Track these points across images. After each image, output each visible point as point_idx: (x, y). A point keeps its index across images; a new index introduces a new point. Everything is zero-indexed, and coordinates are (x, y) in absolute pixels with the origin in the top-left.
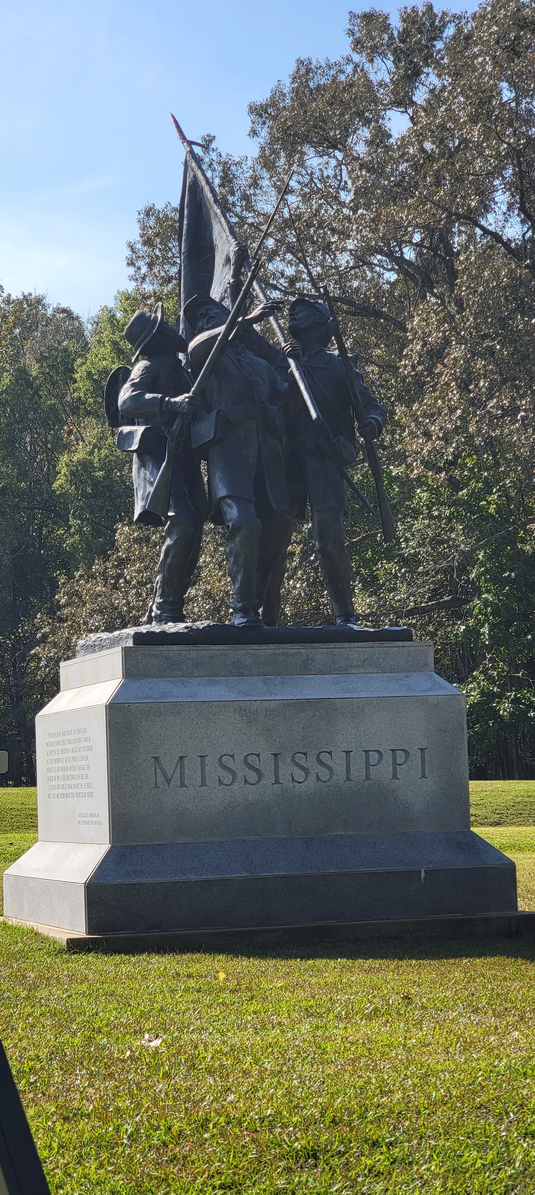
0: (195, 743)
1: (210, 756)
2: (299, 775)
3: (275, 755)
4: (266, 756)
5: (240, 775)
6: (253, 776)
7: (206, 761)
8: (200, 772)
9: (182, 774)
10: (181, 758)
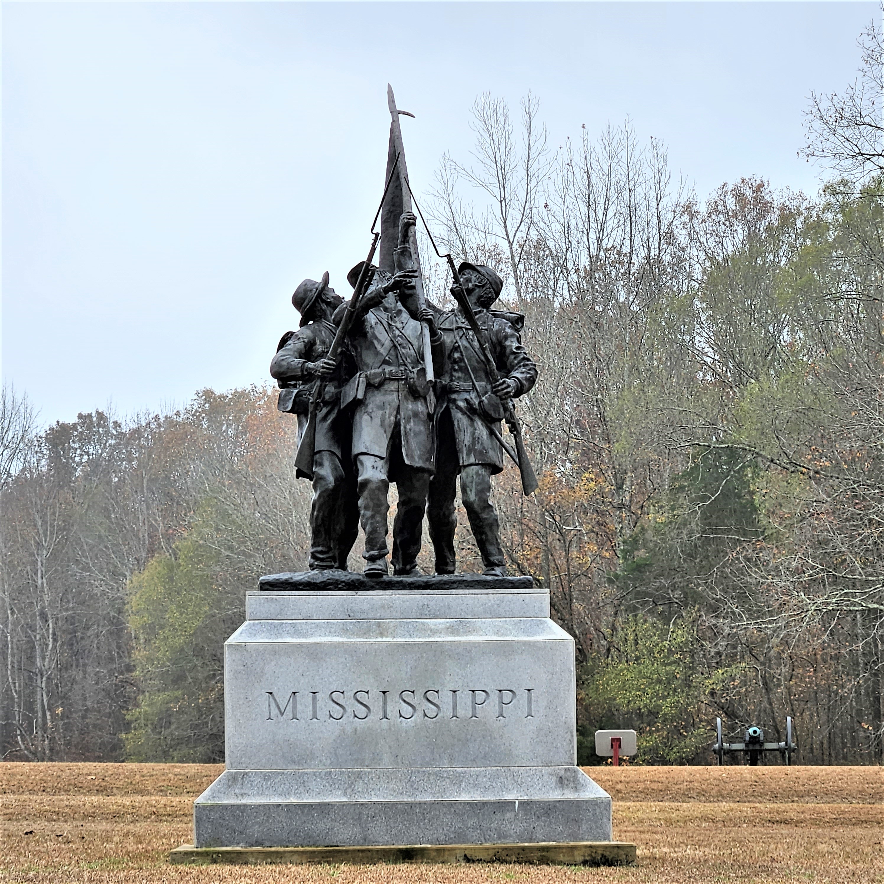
0: (307, 681)
1: (321, 693)
2: (407, 710)
3: (384, 693)
4: (375, 692)
5: (349, 710)
6: (362, 711)
7: (317, 697)
8: (311, 708)
9: (294, 708)
10: (294, 693)
